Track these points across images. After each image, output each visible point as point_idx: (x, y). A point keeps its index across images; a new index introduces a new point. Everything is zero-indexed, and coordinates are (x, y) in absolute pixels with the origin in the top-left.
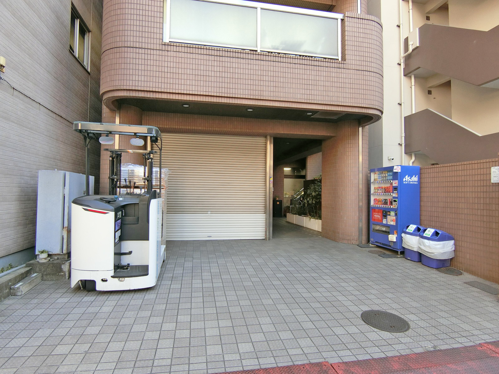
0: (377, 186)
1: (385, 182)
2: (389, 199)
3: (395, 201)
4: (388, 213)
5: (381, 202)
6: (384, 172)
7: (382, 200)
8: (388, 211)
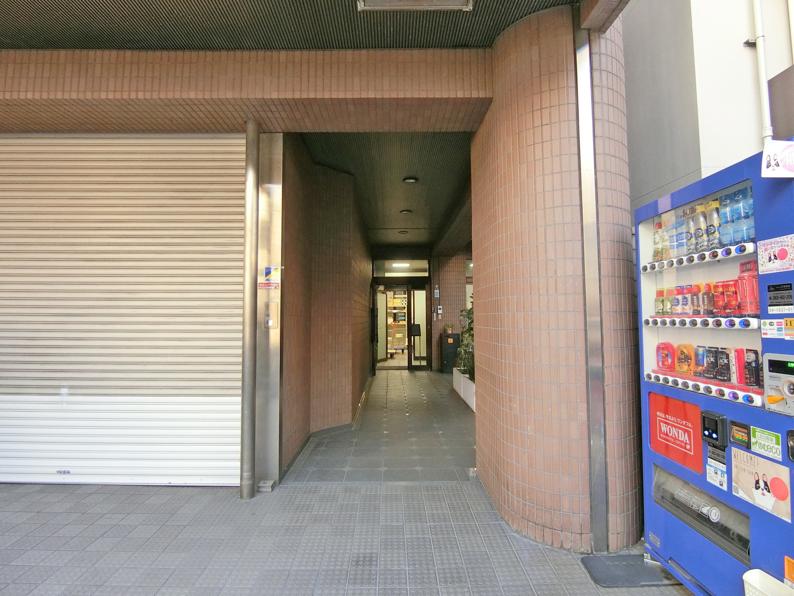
0: (669, 282)
1: (707, 259)
2: (739, 352)
3: (778, 367)
4: (739, 435)
5: (693, 362)
6: (700, 209)
7: (697, 355)
8: (734, 423)
